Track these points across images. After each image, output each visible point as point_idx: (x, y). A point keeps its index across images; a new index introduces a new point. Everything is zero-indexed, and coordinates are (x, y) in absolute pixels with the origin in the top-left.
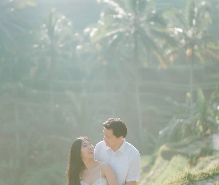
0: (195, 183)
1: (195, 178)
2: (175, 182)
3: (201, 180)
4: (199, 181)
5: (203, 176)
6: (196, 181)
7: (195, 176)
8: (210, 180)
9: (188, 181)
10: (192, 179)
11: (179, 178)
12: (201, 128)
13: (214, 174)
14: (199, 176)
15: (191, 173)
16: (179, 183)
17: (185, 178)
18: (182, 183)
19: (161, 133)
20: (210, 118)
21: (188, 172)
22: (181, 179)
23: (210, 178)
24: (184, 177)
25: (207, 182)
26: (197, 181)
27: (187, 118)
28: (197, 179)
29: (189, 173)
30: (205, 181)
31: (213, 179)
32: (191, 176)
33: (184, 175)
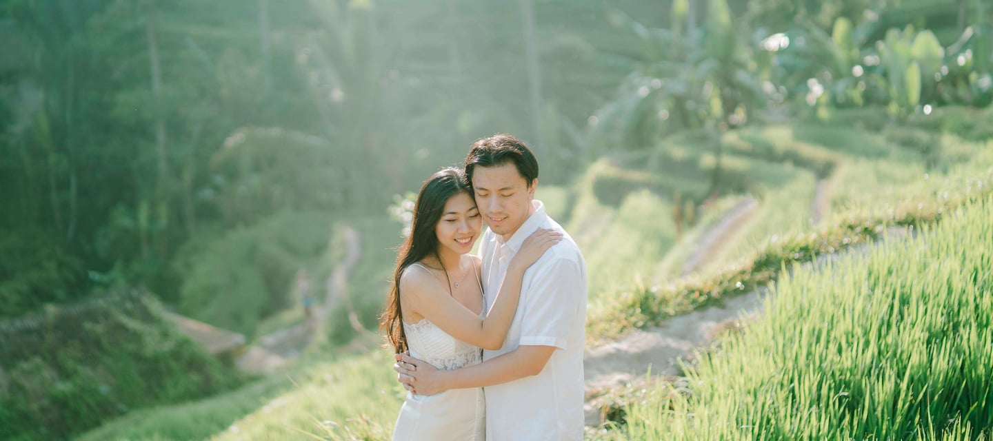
0: (663, 323)
1: (667, 306)
2: (601, 320)
3: (685, 313)
4: (676, 315)
5: (691, 300)
6: (667, 316)
7: (664, 301)
8: (713, 311)
9: (642, 316)
10: (655, 309)
11: (614, 308)
12: (717, 106)
13: (725, 293)
14: (679, 299)
15: (654, 289)
16: (614, 324)
17: (633, 306)
18: (624, 323)
19: (595, 121)
20: (742, 76)
21: (642, 289)
22: (622, 311)
23: (713, 305)
24: (630, 302)
25: (702, 319)
26: (671, 316)
27: (673, 75)
28: (671, 310)
29: (647, 291)
30: (695, 315)
31: (723, 307)
32: (654, 299)
33: (630, 297)
